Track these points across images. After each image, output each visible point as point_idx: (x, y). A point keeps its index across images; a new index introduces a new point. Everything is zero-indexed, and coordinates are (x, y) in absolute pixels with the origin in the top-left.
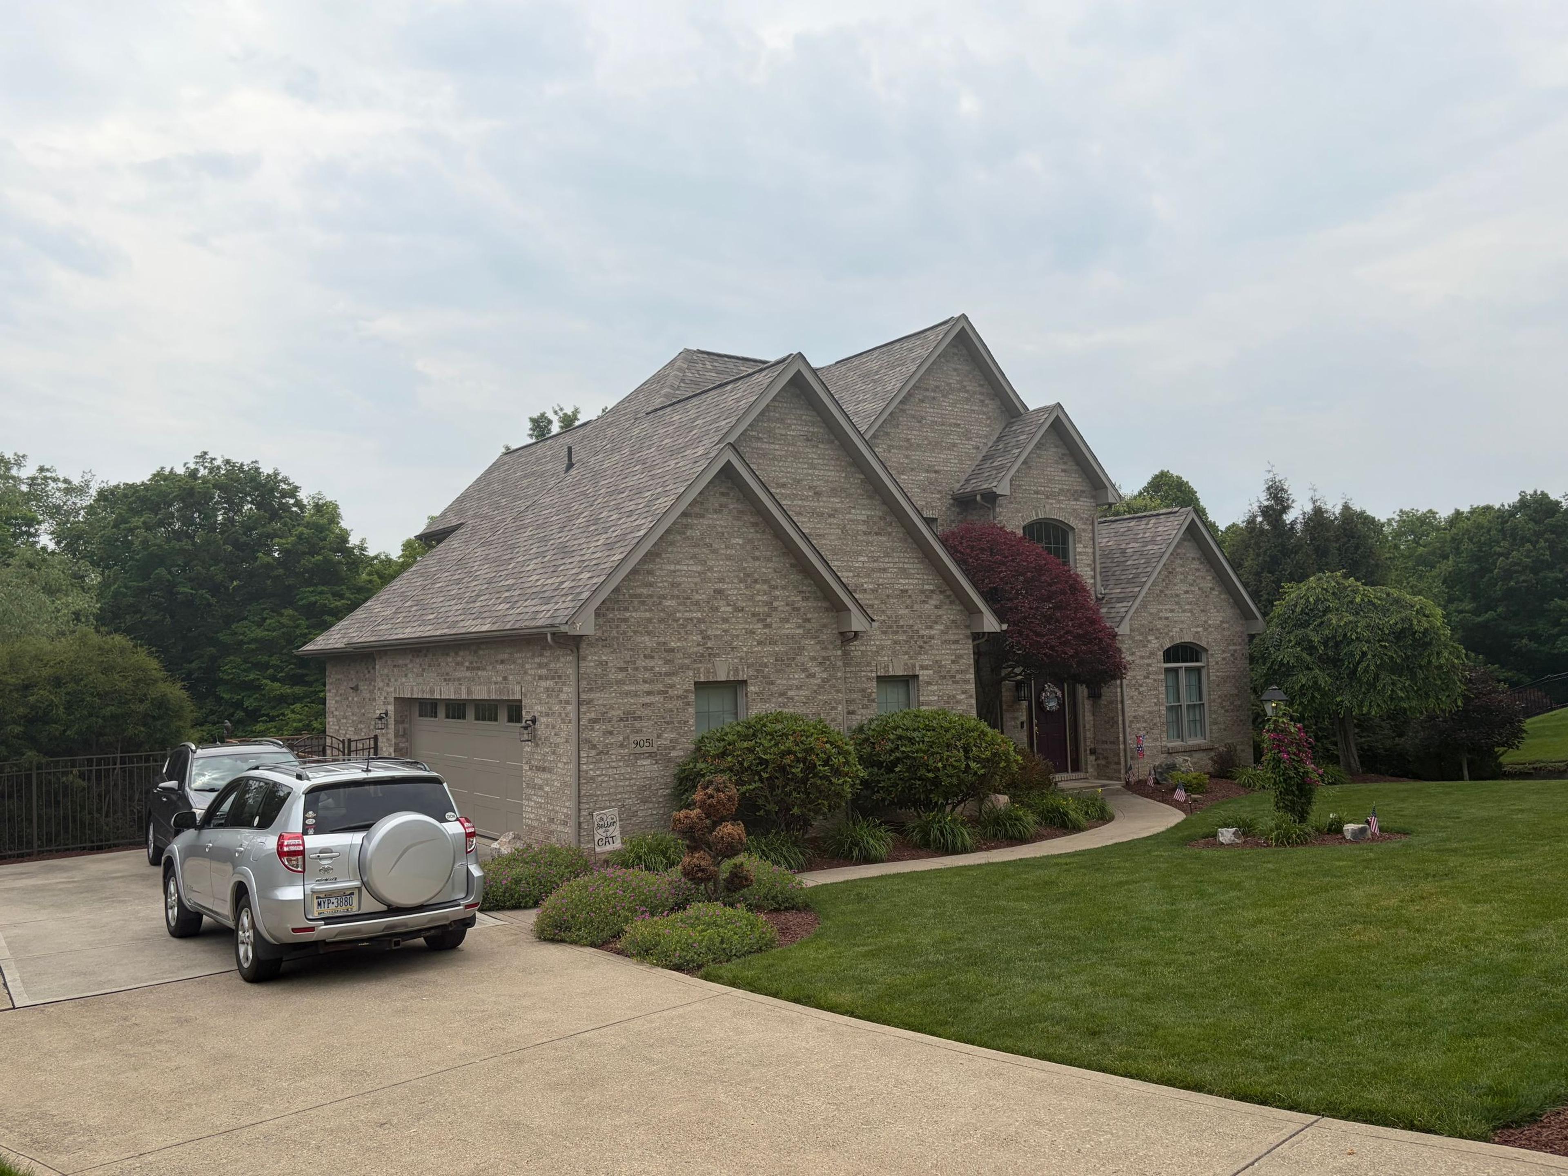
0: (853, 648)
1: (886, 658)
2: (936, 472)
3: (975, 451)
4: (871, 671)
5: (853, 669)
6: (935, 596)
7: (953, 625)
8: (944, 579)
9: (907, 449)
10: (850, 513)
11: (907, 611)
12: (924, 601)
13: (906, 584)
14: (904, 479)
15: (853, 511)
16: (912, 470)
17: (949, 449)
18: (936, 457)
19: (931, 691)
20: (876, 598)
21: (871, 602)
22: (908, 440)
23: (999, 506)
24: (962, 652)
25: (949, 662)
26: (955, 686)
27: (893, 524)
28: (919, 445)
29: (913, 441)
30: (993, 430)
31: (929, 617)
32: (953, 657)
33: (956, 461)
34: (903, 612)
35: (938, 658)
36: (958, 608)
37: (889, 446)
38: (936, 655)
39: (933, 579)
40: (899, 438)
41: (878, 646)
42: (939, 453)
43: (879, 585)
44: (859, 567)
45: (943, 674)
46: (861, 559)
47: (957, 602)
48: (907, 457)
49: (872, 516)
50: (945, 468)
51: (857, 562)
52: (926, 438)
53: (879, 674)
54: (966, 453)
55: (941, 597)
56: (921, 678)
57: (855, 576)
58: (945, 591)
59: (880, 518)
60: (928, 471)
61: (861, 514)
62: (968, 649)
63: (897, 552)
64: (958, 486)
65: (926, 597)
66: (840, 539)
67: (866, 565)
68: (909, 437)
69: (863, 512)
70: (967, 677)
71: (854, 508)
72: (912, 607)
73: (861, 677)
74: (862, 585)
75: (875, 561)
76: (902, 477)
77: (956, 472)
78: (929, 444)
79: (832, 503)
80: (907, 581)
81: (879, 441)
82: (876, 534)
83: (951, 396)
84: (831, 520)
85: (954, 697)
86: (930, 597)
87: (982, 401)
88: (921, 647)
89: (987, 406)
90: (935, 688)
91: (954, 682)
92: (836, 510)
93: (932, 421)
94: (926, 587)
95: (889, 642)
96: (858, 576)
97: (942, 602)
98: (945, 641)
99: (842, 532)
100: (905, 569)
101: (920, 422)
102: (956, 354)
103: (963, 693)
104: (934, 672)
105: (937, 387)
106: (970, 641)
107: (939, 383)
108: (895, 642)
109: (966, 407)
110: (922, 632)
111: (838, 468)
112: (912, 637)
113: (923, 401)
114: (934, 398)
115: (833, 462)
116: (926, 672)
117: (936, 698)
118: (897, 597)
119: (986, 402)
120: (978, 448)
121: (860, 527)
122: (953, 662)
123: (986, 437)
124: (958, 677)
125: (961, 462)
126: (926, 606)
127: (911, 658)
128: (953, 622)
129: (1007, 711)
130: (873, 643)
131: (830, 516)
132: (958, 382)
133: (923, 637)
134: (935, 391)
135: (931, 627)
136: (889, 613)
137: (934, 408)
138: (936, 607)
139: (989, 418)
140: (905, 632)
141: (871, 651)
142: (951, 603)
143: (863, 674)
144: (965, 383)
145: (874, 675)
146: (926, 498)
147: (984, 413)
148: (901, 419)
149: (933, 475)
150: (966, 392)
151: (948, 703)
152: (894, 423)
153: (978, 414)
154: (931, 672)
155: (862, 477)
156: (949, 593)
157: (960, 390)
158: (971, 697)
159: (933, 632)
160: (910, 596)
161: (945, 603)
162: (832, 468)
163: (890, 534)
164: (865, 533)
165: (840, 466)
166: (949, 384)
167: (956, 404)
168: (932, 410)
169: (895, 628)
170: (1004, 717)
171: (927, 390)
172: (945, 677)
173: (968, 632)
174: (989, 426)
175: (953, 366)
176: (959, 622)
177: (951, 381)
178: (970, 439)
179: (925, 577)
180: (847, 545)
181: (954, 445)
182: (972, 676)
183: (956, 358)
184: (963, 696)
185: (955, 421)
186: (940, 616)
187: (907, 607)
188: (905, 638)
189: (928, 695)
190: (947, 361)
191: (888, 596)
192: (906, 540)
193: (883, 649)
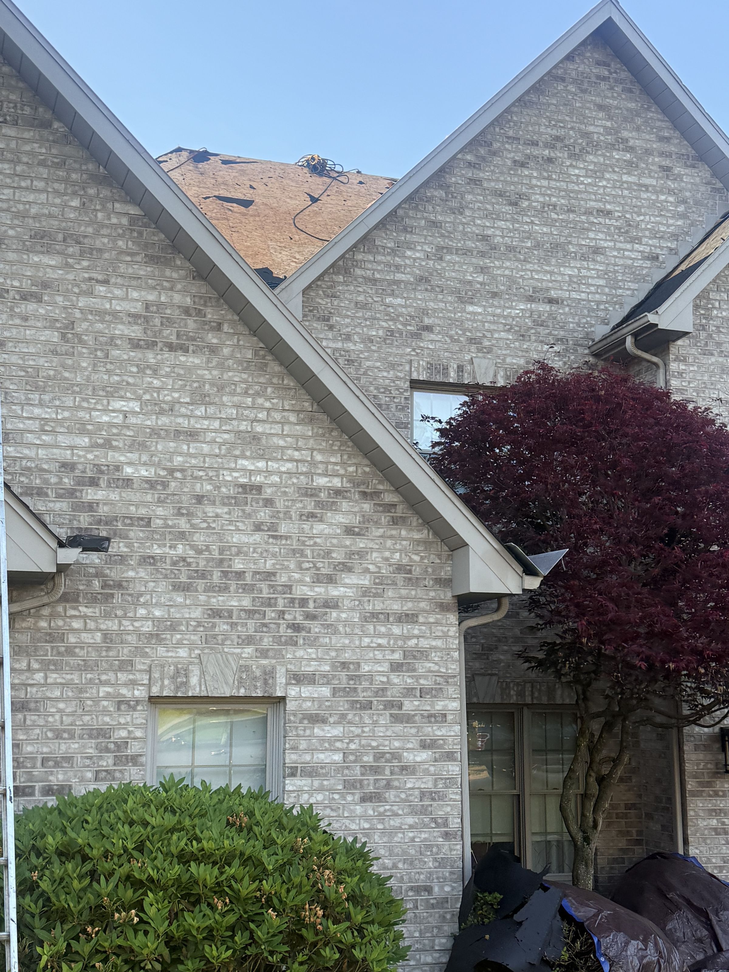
0: (76, 624)
1: (183, 653)
2: (551, 301)
3: (648, 264)
4: (133, 683)
5: (75, 677)
6: (345, 505)
7: (400, 578)
8: (374, 463)
9: (483, 254)
10: (90, 293)
11: (257, 537)
12: (312, 515)
13: (259, 472)
14: (474, 313)
15: (101, 289)
16: (495, 295)
17: (584, 258)
18: (552, 273)
19: (322, 740)
20: (160, 502)
21: (143, 511)
22: (485, 238)
23: (677, 359)
24: (424, 643)
25: (385, 667)
26: (398, 728)
27: (226, 328)
28: (511, 249)
29: (498, 240)
30: (692, 225)
31: (328, 553)
32: (397, 656)
33: (602, 282)
34: (245, 539)
35: (347, 656)
36: (417, 536)
37: (440, 248)
38: (344, 648)
39: (343, 464)
40: (464, 233)
41: (160, 620)
42: (559, 265)
43: (171, 471)
44: (111, 425)
45: (361, 696)
46: (118, 404)
47: (415, 521)
48: (483, 270)
49: (160, 305)
50: (574, 295)
51: (106, 411)
52: (529, 235)
53: (155, 691)
54: (625, 267)
55: (367, 506)
56: (291, 706)
57: (94, 446)
58: (377, 494)
59: (187, 311)
60: (531, 299)
61: (126, 298)
62: (445, 636)
63: (233, 393)
64: (605, 330)
65: (320, 504)
66: (55, 353)
67: (133, 420)
68: (490, 232)
69: (135, 294)
70: (439, 705)
71: (106, 282)
72: (273, 527)
73: (96, 700)
74: (118, 468)
75: (162, 412)
76: (470, 308)
77: (598, 303)
78: (538, 245)
79: (37, 266)
80: (261, 464)
81: (415, 238)
82: (171, 347)
83: (591, 158)
84: (31, 307)
85: (396, 756)
86: (331, 506)
87: (667, 169)
88: (296, 628)
89: (678, 178)
90: (337, 731)
91: (397, 719)
92: (45, 285)
93: (543, 205)
94: (322, 481)
95: (197, 613)
96: (108, 445)
97: (366, 519)
98: (374, 615)
99: (63, 336)
100: (256, 438)
101: (516, 204)
102: (604, 79)
103: (424, 746)
104: (335, 692)
105: (557, 138)
106: (453, 618)
107: (562, 132)
108: (216, 613)
109: (625, 178)
110: (300, 591)
111: (61, 187)
112: (270, 603)
113: (523, 165)
114: (550, 160)
115: (44, 172)
116: (306, 691)
117: (338, 757)
118: (226, 501)
119: (676, 170)
120: (656, 258)
121: (120, 329)
122: (396, 667)
123: (675, 237)
124: (409, 705)
125: (613, 284)
126: (319, 528)
127: (264, 653)
128: (400, 568)
129: (696, 794)
130: (142, 612)
131: (25, 297)
132: (608, 131)
133: (303, 602)
134: (553, 147)
135: (330, 580)
136: (199, 539)
137: (549, 178)
138: (349, 531)
139: (684, 201)
140: (248, 589)
141: (136, 631)
142: (395, 522)
143: (104, 690)
144: (625, 134)
145: (140, 693)
146: (527, 351)
147: (671, 192)
148: (469, 197)
149: (545, 308)
150: (631, 149)
151: (375, 770)
152: (454, 204)
153: (656, 192)
154: (326, 691)
155: (134, 210)
156: (390, 498)
157: (612, 147)
158: (450, 756)
159: (335, 592)
160: (269, 502)
161: (377, 523)
162: (40, 185)
163: (213, 350)
164: (135, 345)
165: (66, 181)
166: (586, 135)
167: (603, 172)
168: (545, 183)
169: (216, 577)
170: (691, 806)
171: (535, 144)
172: (368, 706)
173: (447, 596)
174: (683, 216)
175: (598, 100)
176: (417, 571)
177: (591, 129)
178: (637, 240)
179: (319, 457)
180: (75, 368)
181: (597, 251)
182: (455, 705)
183: (603, 85)
184: (424, 756)
185: (601, 205)
186: (362, 554)
187: (258, 528)
188: (246, 602)
189: (311, 750)
190: (584, 91)
191: (200, 499)
192: (263, 367)
193: (173, 627)
